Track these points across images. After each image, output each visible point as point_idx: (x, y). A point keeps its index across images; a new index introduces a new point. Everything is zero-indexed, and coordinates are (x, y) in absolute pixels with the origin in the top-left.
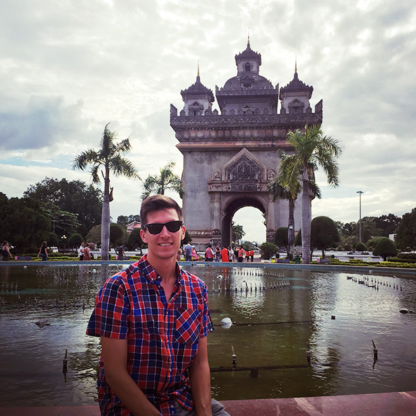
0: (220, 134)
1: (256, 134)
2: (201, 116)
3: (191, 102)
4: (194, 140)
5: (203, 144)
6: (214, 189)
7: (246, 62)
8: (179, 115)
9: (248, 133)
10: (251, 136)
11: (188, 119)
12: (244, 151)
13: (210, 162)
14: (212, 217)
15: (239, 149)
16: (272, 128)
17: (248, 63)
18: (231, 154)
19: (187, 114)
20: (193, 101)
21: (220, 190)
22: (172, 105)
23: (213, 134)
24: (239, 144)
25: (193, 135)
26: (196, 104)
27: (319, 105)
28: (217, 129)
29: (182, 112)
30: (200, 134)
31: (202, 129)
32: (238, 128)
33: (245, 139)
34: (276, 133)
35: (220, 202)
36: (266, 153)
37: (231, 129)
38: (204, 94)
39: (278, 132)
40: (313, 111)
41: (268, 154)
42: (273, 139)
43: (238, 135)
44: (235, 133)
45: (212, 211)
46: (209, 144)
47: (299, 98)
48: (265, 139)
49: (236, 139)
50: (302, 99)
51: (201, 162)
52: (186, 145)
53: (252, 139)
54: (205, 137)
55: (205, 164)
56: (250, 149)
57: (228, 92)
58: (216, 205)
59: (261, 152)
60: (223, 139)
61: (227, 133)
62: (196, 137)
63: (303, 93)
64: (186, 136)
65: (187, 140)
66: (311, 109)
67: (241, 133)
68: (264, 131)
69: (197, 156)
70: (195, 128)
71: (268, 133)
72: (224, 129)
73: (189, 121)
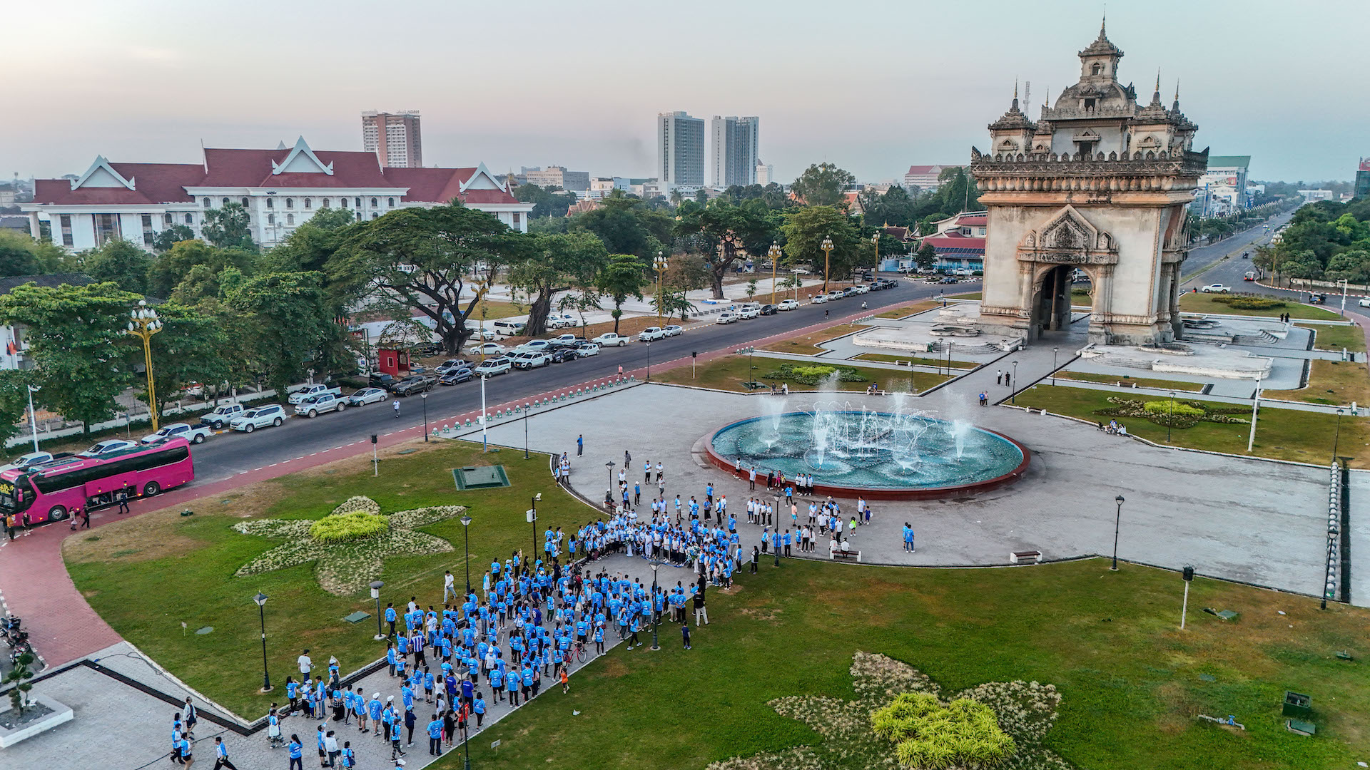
0: (1037, 184)
1: (1083, 185)
3: (1002, 139)
5: (1016, 198)
6: (1025, 258)
7: (1096, 61)
9: (1074, 185)
10: (1079, 188)
12: (1069, 207)
13: (1023, 219)
14: (1021, 293)
15: (1061, 205)
16: (1109, 178)
18: (1051, 210)
19: (994, 158)
20: (1004, 139)
21: (1032, 259)
23: (1027, 185)
24: (1062, 198)
26: (1006, 143)
28: (1032, 180)
30: (1009, 186)
32: (1061, 178)
33: (1070, 192)
34: (1113, 185)
35: (1032, 274)
36: (1101, 210)
37: (1050, 179)
39: (1118, 185)
41: (1103, 211)
42: (1107, 191)
43: (1060, 186)
44: (1056, 184)
45: (1021, 283)
46: (1023, 198)
48: (1100, 193)
49: (1059, 191)
51: (1011, 219)
53: (1080, 192)
54: (1017, 189)
55: (1016, 223)
56: (1075, 206)
57: (1062, 114)
58: (1026, 277)
59: (1093, 209)
60: (1041, 190)
61: (1046, 185)
67: (1064, 185)
68: (1097, 181)
69: (1005, 212)
70: (1003, 178)
71: (1102, 185)
72: (1041, 179)
73: (995, 169)
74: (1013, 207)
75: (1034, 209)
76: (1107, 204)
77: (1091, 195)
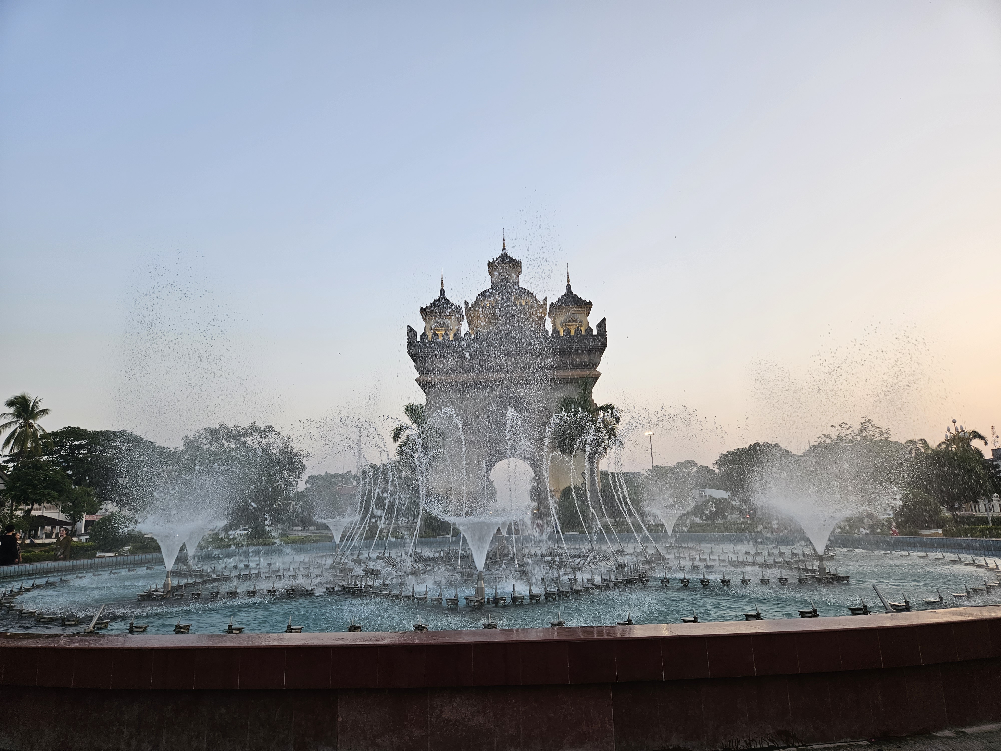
8: (419, 339)
19: (429, 338)
22: (408, 327)
27: (602, 325)
29: (424, 335)
40: (595, 333)
50: (580, 317)
52: (428, 378)
63: (580, 310)
66: (591, 330)
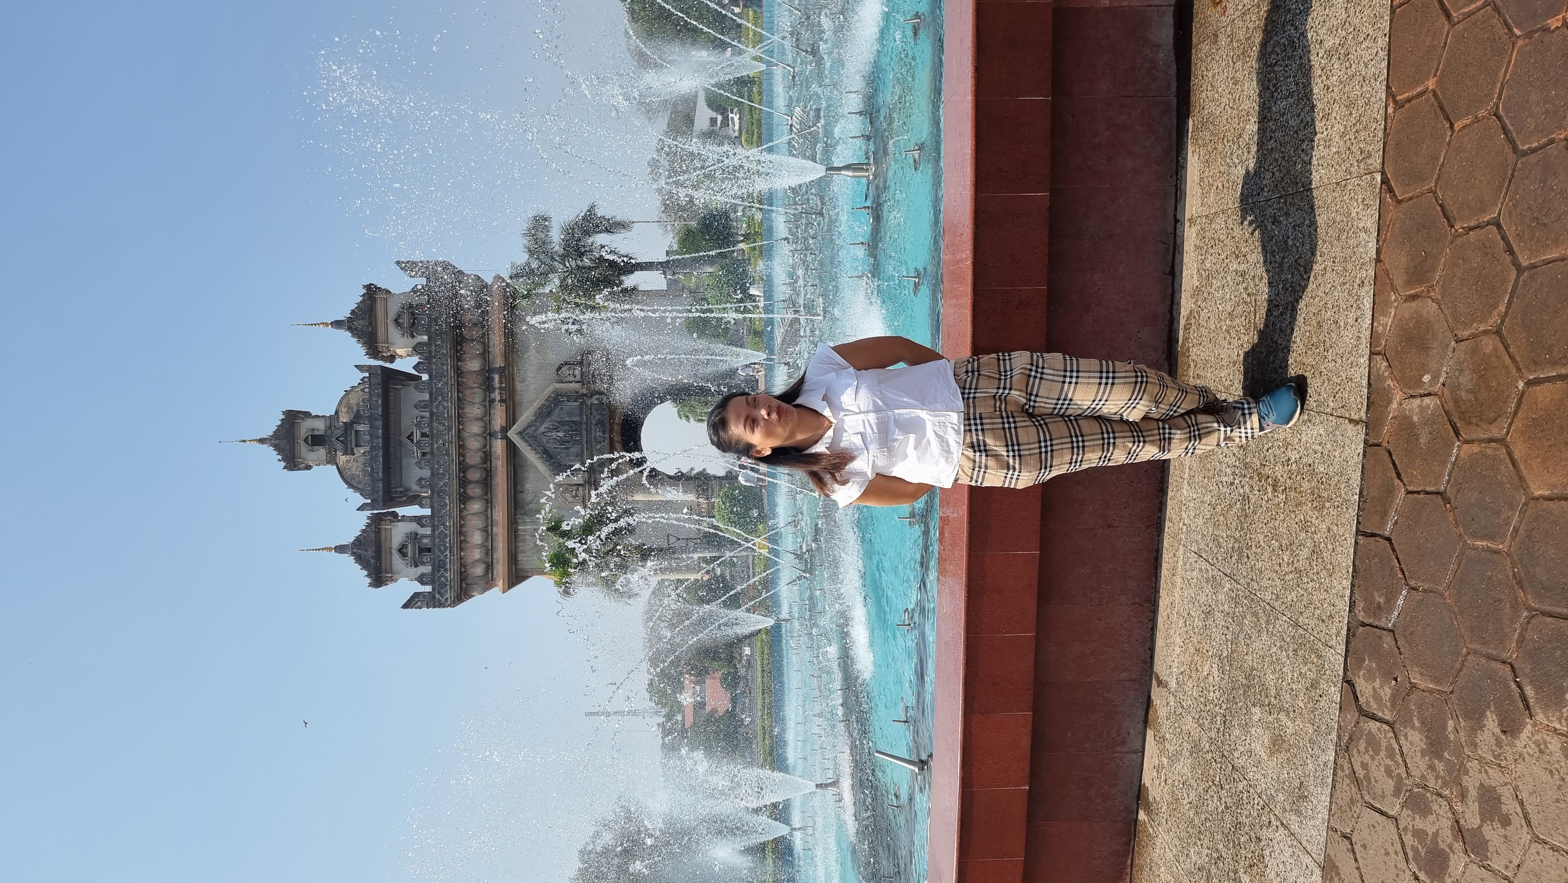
0: (475, 490)
1: (474, 410)
2: (432, 536)
3: (397, 561)
4: (489, 550)
5: (500, 531)
7: (302, 443)
8: (428, 588)
9: (475, 428)
10: (481, 419)
11: (438, 567)
12: (512, 434)
15: (512, 450)
16: (459, 373)
17: (306, 440)
18: (521, 467)
19: (426, 569)
20: (397, 559)
22: (405, 606)
23: (476, 506)
24: (499, 446)
25: (477, 554)
26: (402, 551)
28: (464, 499)
29: (421, 580)
30: (477, 538)
31: (461, 533)
32: (462, 447)
33: (486, 434)
34: (473, 365)
36: (519, 386)
37: (463, 468)
38: (378, 532)
39: (472, 359)
40: (422, 281)
41: (521, 382)
42: (487, 373)
43: (478, 450)
44: (473, 459)
46: (500, 514)
47: (392, 315)
48: (488, 387)
49: (487, 456)
50: (394, 308)
52: (501, 568)
53: (486, 418)
54: (482, 525)
56: (511, 420)
57: (374, 480)
59: (518, 398)
60: (487, 483)
61: (475, 475)
62: (482, 546)
63: (379, 307)
64: (479, 570)
65: (489, 567)
66: (417, 287)
67: (474, 444)
68: (467, 392)
70: (462, 549)
71: (473, 383)
72: (463, 483)
73: (445, 564)
74: (516, 531)
75: (520, 496)
76: (508, 373)
77: (492, 401)
